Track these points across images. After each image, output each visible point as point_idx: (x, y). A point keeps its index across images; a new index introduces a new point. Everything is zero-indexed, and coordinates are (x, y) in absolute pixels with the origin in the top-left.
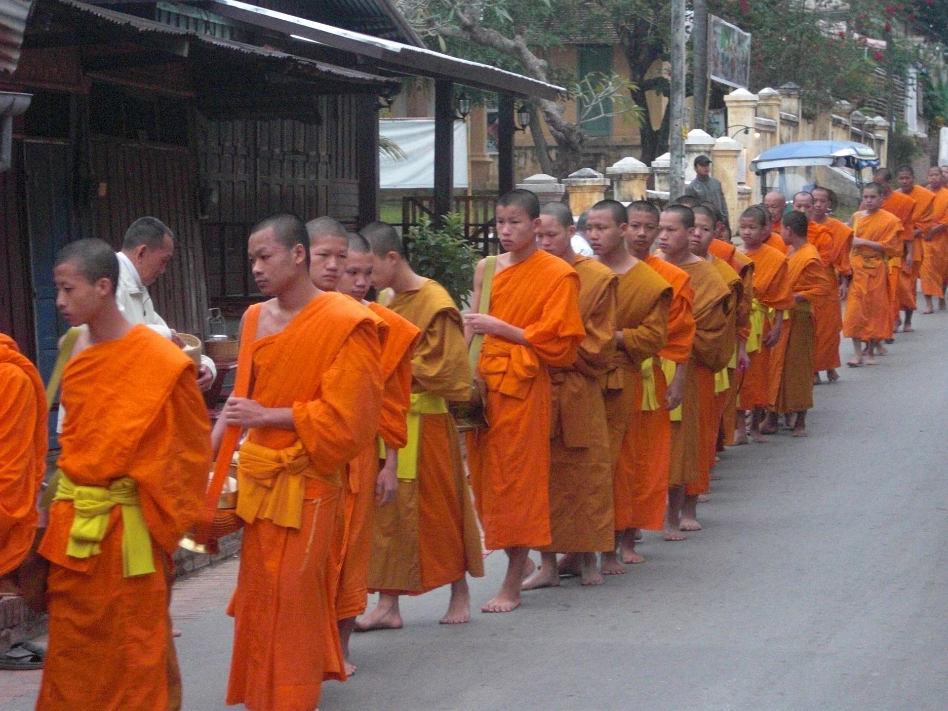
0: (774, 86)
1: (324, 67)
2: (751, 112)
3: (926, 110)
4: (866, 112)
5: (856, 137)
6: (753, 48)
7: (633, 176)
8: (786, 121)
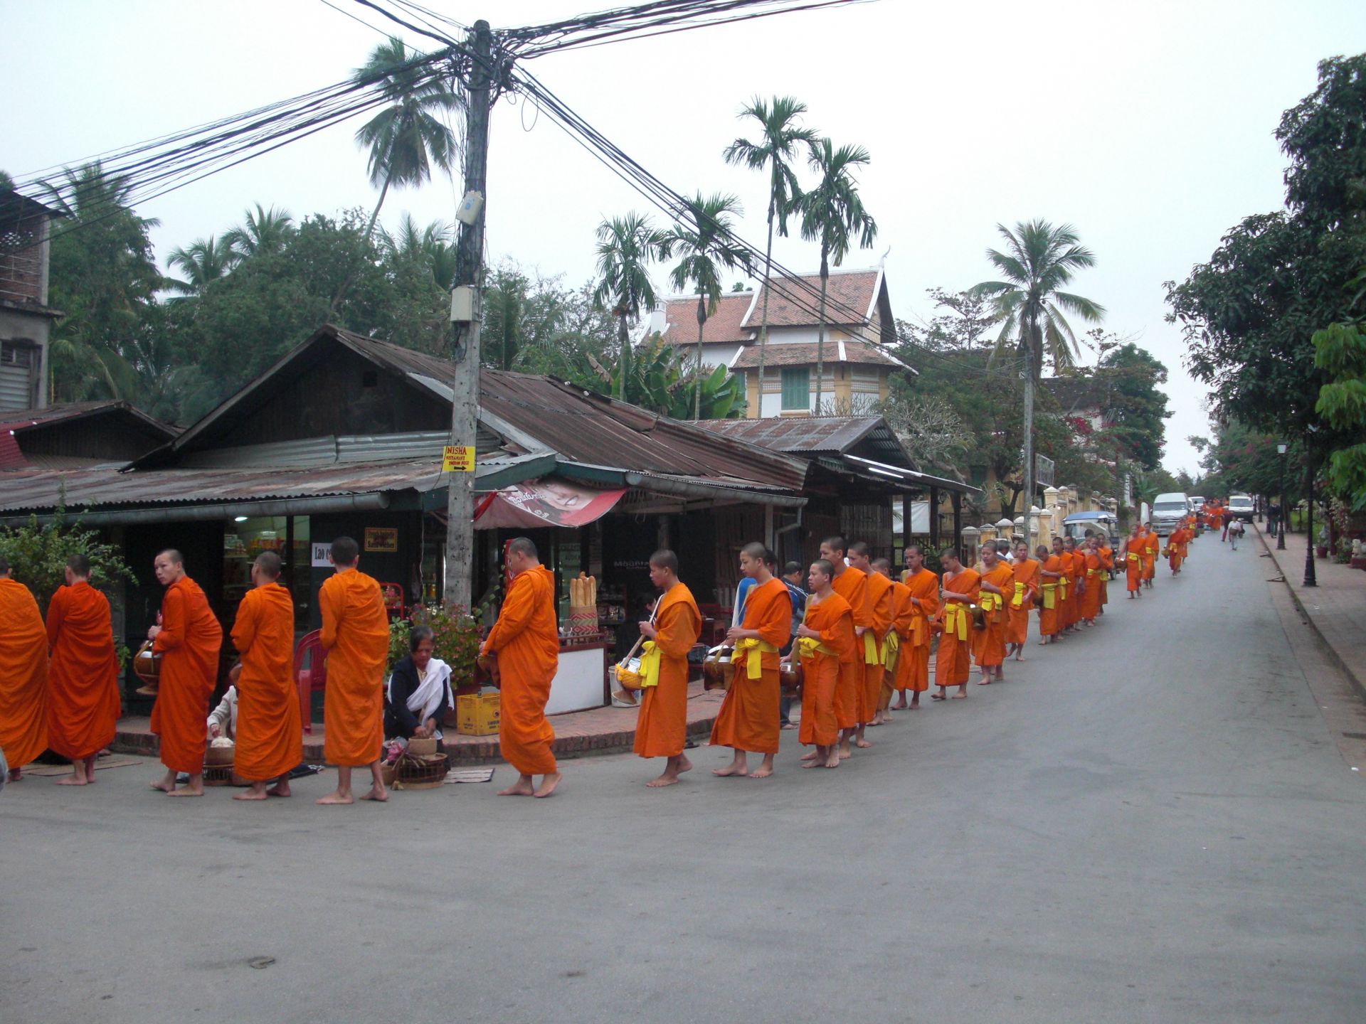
0: (1065, 485)
1: (897, 485)
2: (1056, 498)
3: (1134, 494)
4: (1106, 496)
5: (1102, 509)
6: (1055, 468)
7: (1007, 527)
8: (1071, 502)
